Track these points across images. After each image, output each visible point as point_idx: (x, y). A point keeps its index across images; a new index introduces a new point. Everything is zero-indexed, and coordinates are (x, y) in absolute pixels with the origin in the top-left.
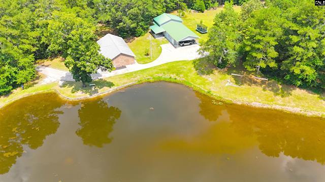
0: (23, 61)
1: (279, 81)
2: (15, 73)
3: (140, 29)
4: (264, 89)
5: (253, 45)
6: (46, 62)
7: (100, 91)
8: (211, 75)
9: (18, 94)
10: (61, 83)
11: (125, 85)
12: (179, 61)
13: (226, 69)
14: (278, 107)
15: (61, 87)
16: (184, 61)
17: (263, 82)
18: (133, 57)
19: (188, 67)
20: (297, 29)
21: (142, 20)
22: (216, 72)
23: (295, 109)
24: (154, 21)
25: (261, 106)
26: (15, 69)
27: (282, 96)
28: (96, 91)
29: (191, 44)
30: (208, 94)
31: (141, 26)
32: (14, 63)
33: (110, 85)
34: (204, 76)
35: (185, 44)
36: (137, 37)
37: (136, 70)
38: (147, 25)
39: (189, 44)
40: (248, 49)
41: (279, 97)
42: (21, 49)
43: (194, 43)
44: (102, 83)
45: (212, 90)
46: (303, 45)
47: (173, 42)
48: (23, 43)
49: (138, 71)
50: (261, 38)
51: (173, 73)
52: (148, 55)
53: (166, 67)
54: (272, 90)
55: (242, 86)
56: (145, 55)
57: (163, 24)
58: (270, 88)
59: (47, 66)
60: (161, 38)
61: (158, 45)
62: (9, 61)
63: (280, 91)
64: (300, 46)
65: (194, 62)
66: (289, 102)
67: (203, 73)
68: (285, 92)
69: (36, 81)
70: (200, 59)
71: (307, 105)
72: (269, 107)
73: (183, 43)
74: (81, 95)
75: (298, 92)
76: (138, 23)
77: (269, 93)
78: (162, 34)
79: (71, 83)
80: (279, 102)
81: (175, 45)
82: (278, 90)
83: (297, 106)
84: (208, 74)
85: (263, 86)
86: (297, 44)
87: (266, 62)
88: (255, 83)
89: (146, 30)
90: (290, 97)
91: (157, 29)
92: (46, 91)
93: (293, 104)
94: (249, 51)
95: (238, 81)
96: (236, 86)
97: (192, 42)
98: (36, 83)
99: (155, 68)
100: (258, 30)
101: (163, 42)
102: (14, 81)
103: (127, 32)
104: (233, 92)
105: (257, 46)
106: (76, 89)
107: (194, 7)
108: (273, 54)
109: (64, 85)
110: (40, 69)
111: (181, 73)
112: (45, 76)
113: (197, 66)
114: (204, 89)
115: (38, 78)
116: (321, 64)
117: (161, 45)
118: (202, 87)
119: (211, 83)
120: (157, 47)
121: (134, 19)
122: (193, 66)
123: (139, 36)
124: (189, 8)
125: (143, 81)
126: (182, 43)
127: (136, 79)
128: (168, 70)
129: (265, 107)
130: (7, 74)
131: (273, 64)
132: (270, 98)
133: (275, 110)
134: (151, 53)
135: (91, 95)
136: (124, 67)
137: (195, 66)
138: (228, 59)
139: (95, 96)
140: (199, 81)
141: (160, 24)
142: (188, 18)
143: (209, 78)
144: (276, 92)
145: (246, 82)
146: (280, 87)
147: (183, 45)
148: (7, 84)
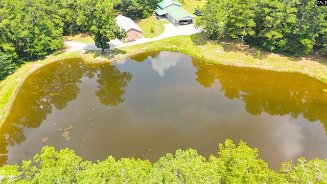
0: (55, 32)
1: (258, 49)
2: (50, 41)
3: (145, 12)
4: (246, 54)
5: (237, 17)
6: (69, 38)
7: (116, 56)
8: (205, 45)
9: (51, 59)
10: (84, 51)
11: (136, 53)
13: (217, 41)
14: (256, 66)
15: (84, 54)
16: (183, 36)
17: (246, 50)
18: (141, 32)
19: (186, 40)
20: (269, 3)
21: (148, 5)
22: (209, 43)
23: (268, 67)
24: (158, 6)
25: (243, 66)
26: (49, 38)
27: (260, 59)
28: (113, 57)
30: (202, 59)
31: (147, 9)
32: (48, 34)
33: (124, 52)
34: (199, 46)
35: (184, 23)
36: (143, 19)
37: (144, 43)
38: (151, 8)
40: (233, 21)
41: (257, 60)
42: (53, 22)
44: (117, 51)
45: (206, 56)
46: (273, 15)
48: (55, 18)
49: (145, 43)
50: (242, 12)
51: (174, 44)
52: (153, 32)
53: (168, 40)
54: (253, 55)
55: (230, 52)
56: (151, 32)
57: (165, 8)
58: (251, 54)
59: (71, 40)
60: (164, 19)
61: (161, 25)
62: (45, 31)
63: (259, 55)
64: (270, 16)
65: (192, 36)
66: (265, 63)
67: (198, 44)
68: (263, 56)
69: (64, 50)
70: (196, 34)
71: (278, 64)
72: (249, 66)
74: (101, 59)
75: (272, 55)
76: (144, 7)
77: (250, 57)
78: (164, 16)
79: (92, 52)
80: (257, 63)
81: (175, 24)
82: (257, 54)
83: (270, 65)
84: (203, 44)
85: (246, 52)
86: (268, 14)
87: (247, 31)
88: (239, 50)
89: (151, 13)
90: (266, 59)
91: (160, 12)
92: (73, 57)
93: (268, 64)
94: (234, 23)
95: (226, 49)
96: (224, 52)
97: (190, 22)
98: (64, 52)
99: (159, 41)
100: (240, 6)
101: (165, 22)
102: (48, 48)
103: (135, 14)
104: (222, 57)
105: (239, 18)
106: (97, 55)
108: (252, 23)
109: (87, 53)
110: (65, 43)
111: (180, 45)
112: (71, 47)
113: (193, 39)
114: (199, 55)
115: (64, 48)
116: (289, 32)
117: (164, 25)
118: (198, 54)
119: (205, 51)
120: (161, 26)
121: (142, 3)
122: (190, 39)
123: (145, 18)
125: (150, 51)
126: (182, 22)
127: (144, 49)
128: (170, 42)
129: (246, 66)
130: (43, 42)
131: (252, 33)
132: (250, 61)
133: (254, 68)
134: (156, 31)
135: (109, 59)
136: (134, 40)
137: (192, 39)
138: (218, 31)
139: (112, 60)
140: (195, 50)
141: (163, 7)
142: (187, 4)
143: (204, 47)
144: (255, 56)
145: (232, 50)
146: (260, 52)
148: (43, 50)
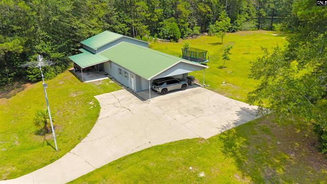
12: (169, 146)
24: (82, 46)
29: (184, 87)
35: (170, 87)
36: (31, 82)
39: (179, 86)
43: (190, 84)
47: (133, 86)
56: (38, 133)
73: (165, 86)
107: (161, 34)
117: (97, 97)
124: (152, 35)
126: (162, 85)
147: (165, 92)
